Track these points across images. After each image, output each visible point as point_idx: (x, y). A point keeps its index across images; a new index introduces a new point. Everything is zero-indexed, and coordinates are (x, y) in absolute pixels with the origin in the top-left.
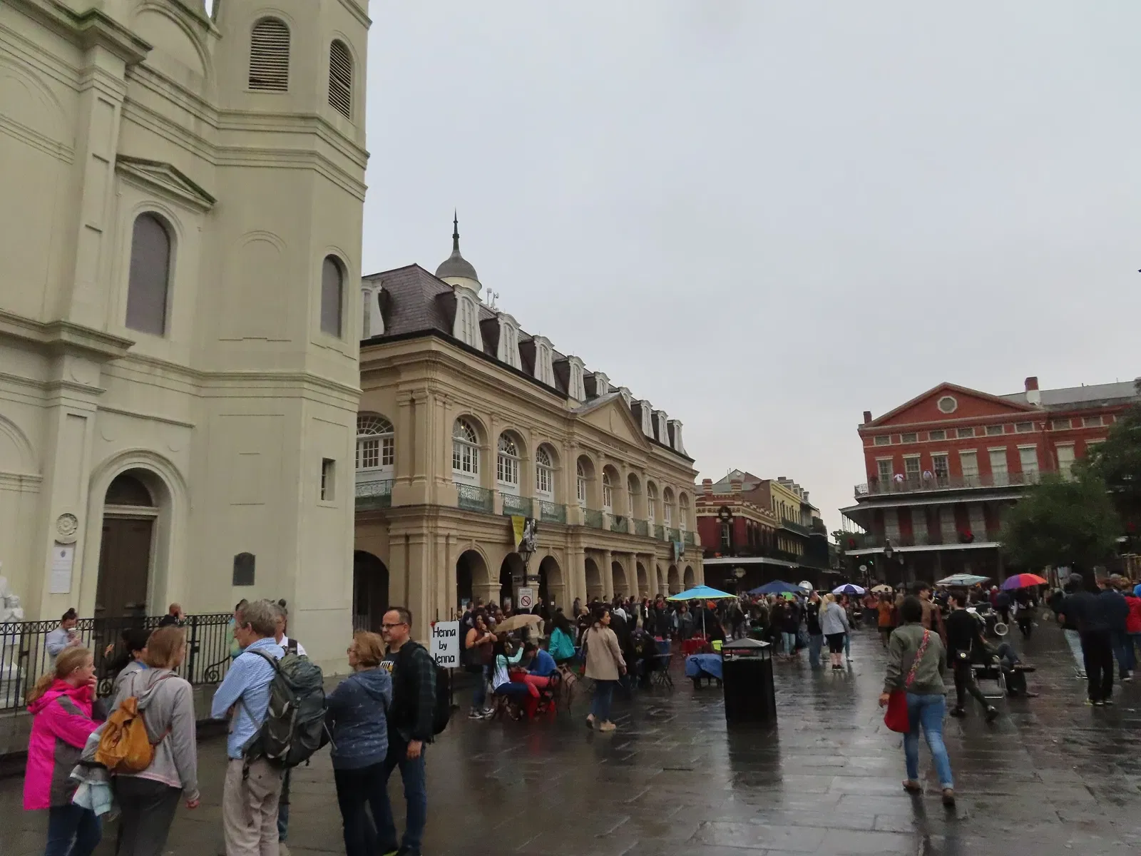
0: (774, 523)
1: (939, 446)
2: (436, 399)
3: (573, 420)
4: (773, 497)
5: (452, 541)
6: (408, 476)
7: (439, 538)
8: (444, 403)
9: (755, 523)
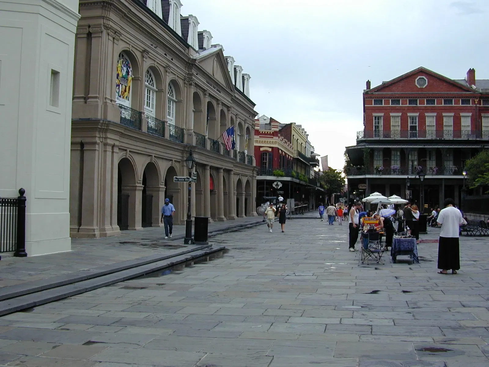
0: (292, 153)
1: (414, 110)
2: (108, 34)
3: (192, 65)
4: (293, 135)
5: (116, 150)
6: (83, 96)
7: (108, 147)
8: (114, 38)
9: (283, 153)
